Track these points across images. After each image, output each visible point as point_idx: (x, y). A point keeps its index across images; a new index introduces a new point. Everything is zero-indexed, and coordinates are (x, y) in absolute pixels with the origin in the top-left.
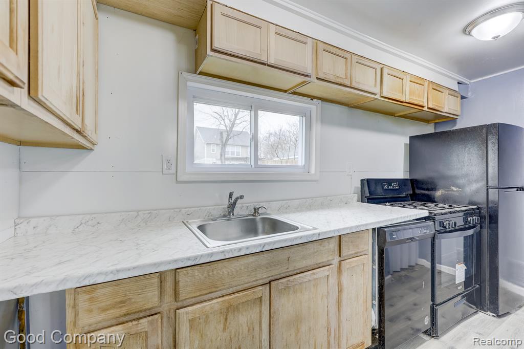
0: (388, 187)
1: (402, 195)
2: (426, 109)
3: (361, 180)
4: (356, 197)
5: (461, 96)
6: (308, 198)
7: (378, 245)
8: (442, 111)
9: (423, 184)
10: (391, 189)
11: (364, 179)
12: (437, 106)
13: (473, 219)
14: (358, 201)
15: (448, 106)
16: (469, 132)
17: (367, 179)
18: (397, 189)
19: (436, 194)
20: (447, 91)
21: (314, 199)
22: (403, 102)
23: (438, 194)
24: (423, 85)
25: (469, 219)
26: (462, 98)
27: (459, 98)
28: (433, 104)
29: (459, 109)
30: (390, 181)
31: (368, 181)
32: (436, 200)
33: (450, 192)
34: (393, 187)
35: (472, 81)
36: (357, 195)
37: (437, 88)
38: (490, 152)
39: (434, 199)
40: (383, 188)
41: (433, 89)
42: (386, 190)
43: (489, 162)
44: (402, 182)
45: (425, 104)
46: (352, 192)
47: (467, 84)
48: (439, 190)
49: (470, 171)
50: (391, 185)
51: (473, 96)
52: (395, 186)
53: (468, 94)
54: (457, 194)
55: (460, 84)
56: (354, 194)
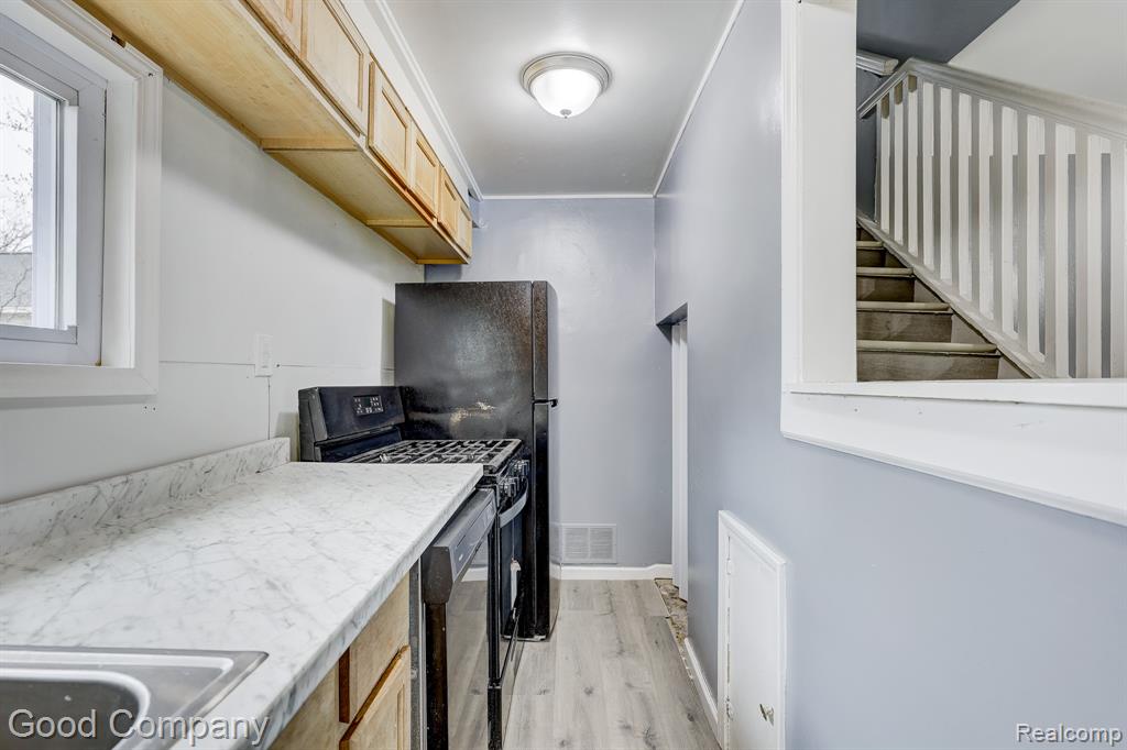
0: (365, 411)
2: (434, 223)
3: (300, 392)
4: (286, 445)
5: (473, 220)
6: (103, 479)
7: (424, 600)
8: (455, 240)
10: (370, 415)
11: (312, 390)
12: (449, 223)
14: (292, 460)
15: (460, 233)
17: (320, 389)
18: (380, 414)
19: (449, 419)
20: (460, 199)
21: (137, 477)
22: (404, 187)
23: (455, 418)
24: (433, 166)
26: (475, 226)
27: (471, 223)
28: (446, 219)
30: (365, 394)
31: (323, 393)
32: (451, 432)
33: (475, 414)
34: (373, 408)
35: (484, 197)
36: (288, 439)
37: (449, 187)
40: (355, 413)
41: (445, 184)
42: (362, 417)
44: (387, 396)
45: (435, 212)
46: (273, 434)
47: (477, 200)
48: (455, 411)
50: (369, 405)
51: (486, 226)
52: (377, 406)
53: (480, 223)
54: (487, 416)
55: (470, 194)
56: (277, 437)
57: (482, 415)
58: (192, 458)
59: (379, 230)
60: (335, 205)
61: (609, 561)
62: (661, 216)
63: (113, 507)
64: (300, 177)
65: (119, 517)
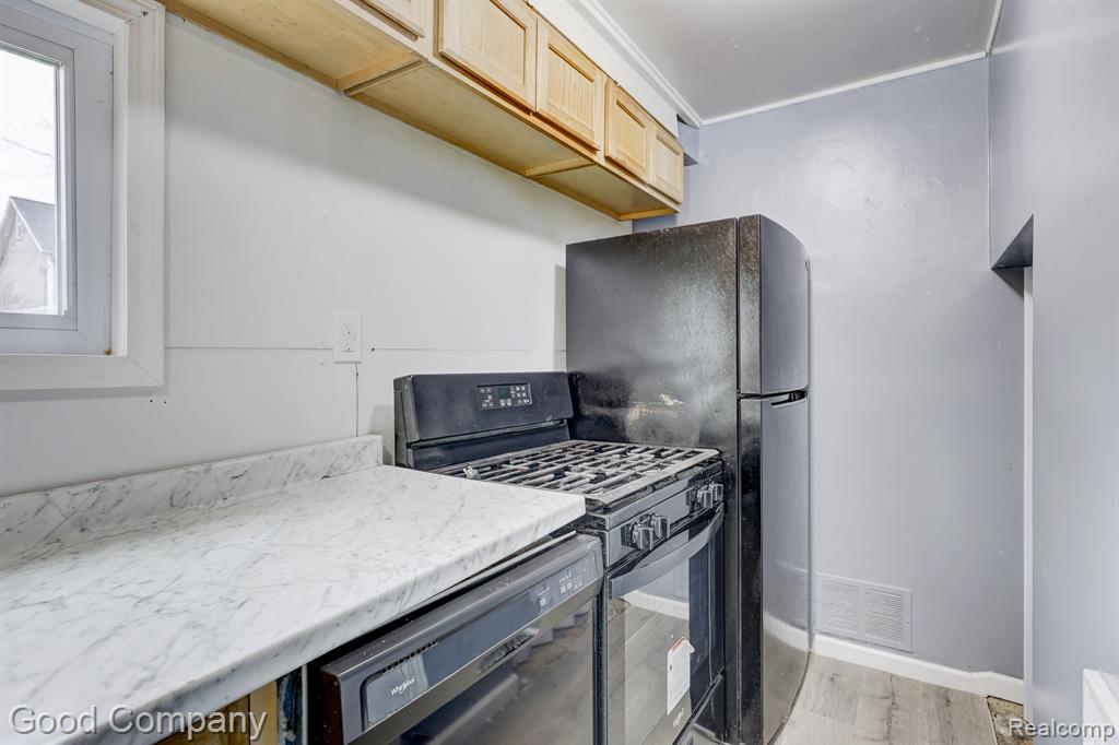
0: (497, 403)
1: (544, 425)
2: (599, 158)
3: (395, 381)
5: (685, 154)
8: (643, 178)
9: (598, 389)
10: (506, 409)
11: (405, 378)
12: (628, 158)
13: (710, 492)
14: (386, 462)
15: (658, 171)
16: (698, 236)
17: (415, 377)
18: (528, 406)
19: (628, 416)
20: (655, 127)
21: (112, 484)
22: (527, 111)
23: (633, 415)
24: (592, 81)
25: (700, 494)
26: (688, 161)
27: (680, 159)
28: (618, 151)
29: (679, 185)
30: (503, 383)
31: (416, 381)
32: (628, 434)
33: (658, 411)
34: (514, 400)
35: (705, 122)
36: (381, 438)
37: (629, 107)
38: (743, 296)
39: (624, 430)
40: (477, 406)
41: (619, 104)
42: (489, 411)
43: (742, 325)
44: (541, 384)
45: (597, 142)
46: (364, 426)
47: (695, 127)
48: (633, 405)
49: (702, 349)
50: (508, 396)
51: (707, 160)
52: (522, 395)
53: (699, 156)
54: (673, 414)
55: (679, 119)
56: (372, 433)
57: (667, 412)
58: (211, 461)
59: (540, 179)
60: (470, 155)
61: (899, 644)
62: (998, 85)
63: (73, 518)
64: (407, 123)
65: (83, 530)
